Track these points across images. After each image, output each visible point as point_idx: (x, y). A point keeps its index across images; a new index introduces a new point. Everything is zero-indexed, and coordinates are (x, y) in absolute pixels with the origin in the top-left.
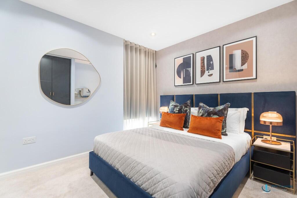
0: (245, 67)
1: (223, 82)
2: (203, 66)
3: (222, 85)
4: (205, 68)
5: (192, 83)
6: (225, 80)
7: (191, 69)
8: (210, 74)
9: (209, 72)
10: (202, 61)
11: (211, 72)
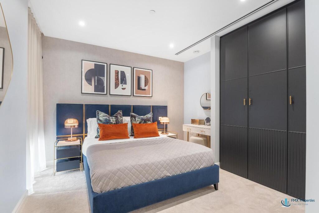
0: (146, 88)
1: (133, 96)
2: (117, 79)
3: (132, 98)
4: (119, 81)
5: (105, 93)
6: (135, 95)
7: (104, 79)
8: (123, 87)
9: (122, 86)
10: (117, 74)
11: (124, 86)
